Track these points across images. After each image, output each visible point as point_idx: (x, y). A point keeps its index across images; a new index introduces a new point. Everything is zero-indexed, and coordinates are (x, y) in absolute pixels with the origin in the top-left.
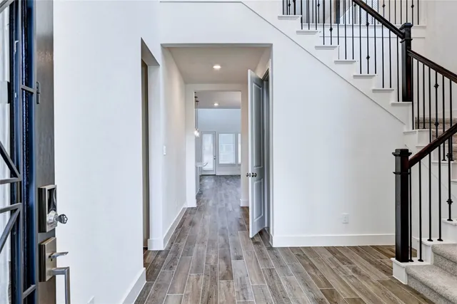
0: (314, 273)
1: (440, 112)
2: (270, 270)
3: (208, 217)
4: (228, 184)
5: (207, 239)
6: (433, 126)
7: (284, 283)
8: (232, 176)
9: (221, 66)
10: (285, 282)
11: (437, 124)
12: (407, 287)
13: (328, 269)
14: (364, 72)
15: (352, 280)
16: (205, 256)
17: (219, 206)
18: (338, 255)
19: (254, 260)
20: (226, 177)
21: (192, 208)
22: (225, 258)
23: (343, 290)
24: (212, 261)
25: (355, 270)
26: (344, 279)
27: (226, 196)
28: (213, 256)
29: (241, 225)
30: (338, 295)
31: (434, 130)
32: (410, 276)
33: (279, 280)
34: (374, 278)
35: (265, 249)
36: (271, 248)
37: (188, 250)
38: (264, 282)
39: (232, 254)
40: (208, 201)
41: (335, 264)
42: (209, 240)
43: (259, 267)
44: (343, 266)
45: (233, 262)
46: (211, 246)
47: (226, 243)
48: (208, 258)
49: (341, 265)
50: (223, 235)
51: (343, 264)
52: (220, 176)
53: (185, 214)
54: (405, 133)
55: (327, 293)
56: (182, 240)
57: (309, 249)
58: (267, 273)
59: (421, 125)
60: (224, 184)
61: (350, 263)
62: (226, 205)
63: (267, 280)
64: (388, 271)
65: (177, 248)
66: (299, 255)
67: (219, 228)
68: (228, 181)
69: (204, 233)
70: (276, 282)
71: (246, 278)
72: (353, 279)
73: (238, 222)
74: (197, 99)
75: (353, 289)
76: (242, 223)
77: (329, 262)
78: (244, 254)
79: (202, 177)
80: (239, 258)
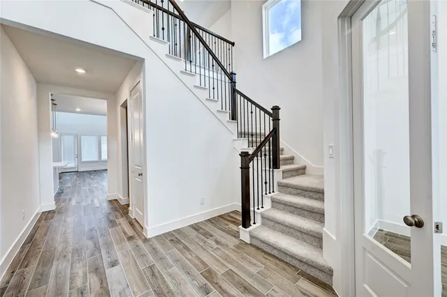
0: (190, 257)
1: (243, 128)
2: (150, 267)
3: (71, 219)
4: (92, 179)
5: (70, 248)
6: (250, 136)
7: (168, 280)
8: (95, 171)
9: (86, 70)
10: (169, 278)
11: (252, 135)
12: (251, 245)
13: (198, 247)
14: (212, 98)
15: (219, 253)
16: (68, 276)
17: (84, 204)
18: (201, 231)
19: (132, 261)
20: (90, 172)
21: (49, 212)
22: (97, 270)
23: (217, 266)
24: (79, 282)
25: (217, 242)
26: (213, 253)
27: (91, 191)
28: (81, 273)
29: (111, 221)
30: (216, 274)
31: (250, 139)
32: (252, 237)
33: (163, 278)
34: (231, 245)
35: (140, 242)
36: (146, 240)
37: (42, 275)
38: (148, 288)
39: (106, 260)
40: (70, 200)
41: (202, 240)
42: (74, 249)
43: (138, 268)
44: (208, 240)
45: (107, 271)
46: (76, 258)
47: (97, 247)
48: (72, 279)
49: (206, 239)
50: (92, 238)
51: (208, 238)
52: (83, 172)
53: (39, 221)
54: (234, 140)
55: (207, 275)
56: (32, 260)
57: (178, 231)
58: (148, 273)
59: (243, 136)
60: (88, 180)
61: (211, 236)
62: (92, 201)
63: (150, 283)
64: (236, 235)
65: (22, 276)
66: (172, 240)
67: (86, 230)
68: (92, 177)
69: (66, 242)
70: (160, 281)
71: (127, 291)
72: (219, 251)
73: (108, 218)
74: (54, 102)
75: (222, 261)
76: (111, 218)
77: (197, 240)
78: (119, 256)
79: (62, 175)
80: (114, 264)
